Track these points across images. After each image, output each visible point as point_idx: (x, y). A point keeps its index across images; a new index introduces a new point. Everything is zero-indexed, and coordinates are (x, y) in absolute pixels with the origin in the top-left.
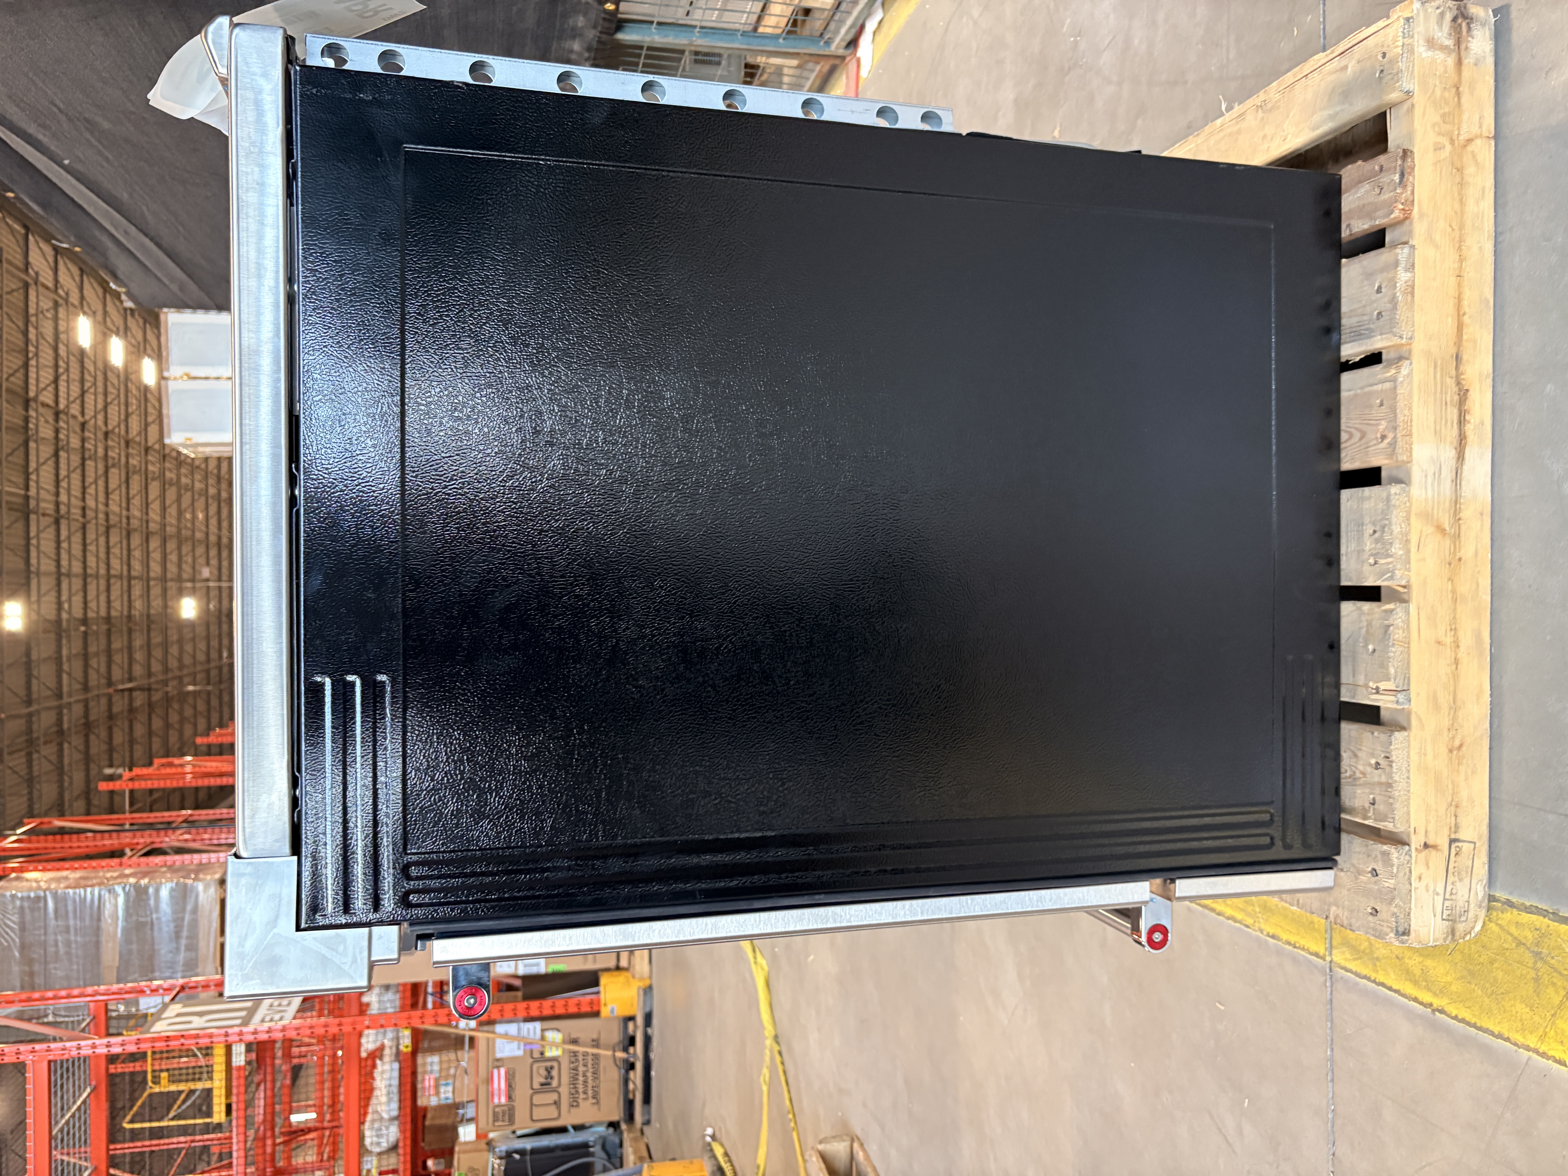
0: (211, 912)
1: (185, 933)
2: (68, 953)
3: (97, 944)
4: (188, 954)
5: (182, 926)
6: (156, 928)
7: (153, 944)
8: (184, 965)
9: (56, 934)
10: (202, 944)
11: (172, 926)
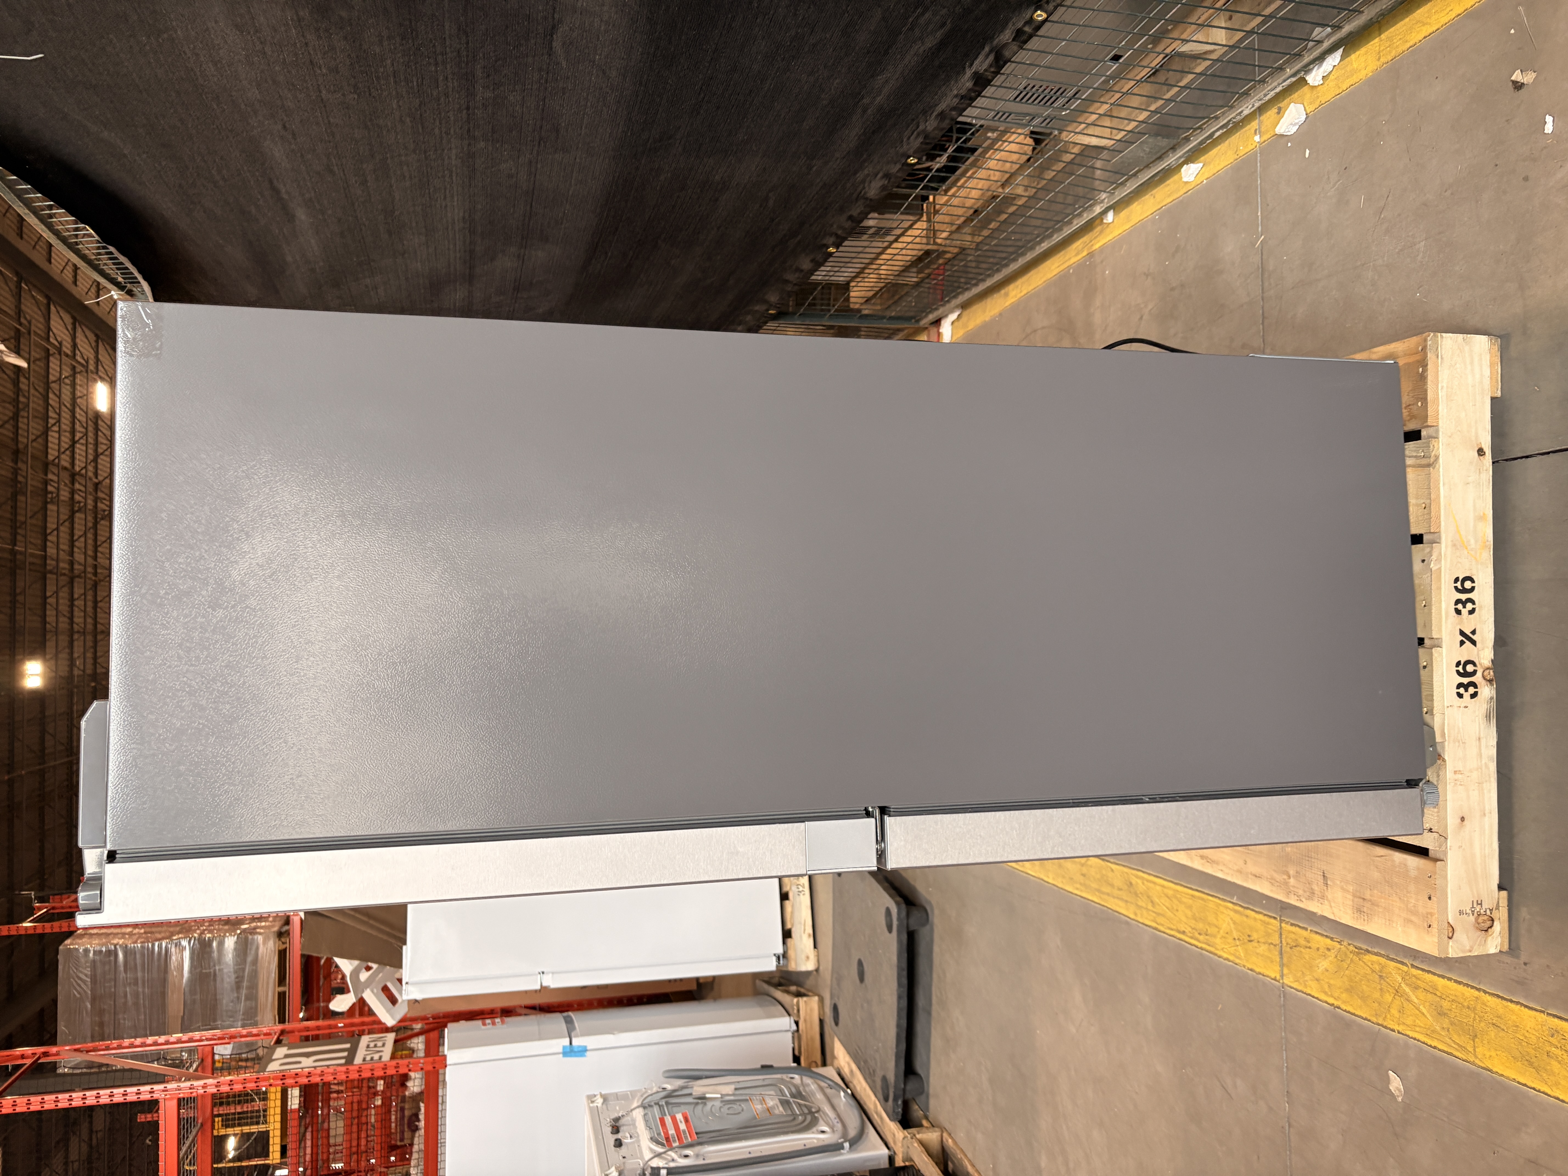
0: (269, 963)
1: (245, 984)
2: (136, 1004)
3: (163, 994)
4: (248, 1003)
5: (243, 977)
6: (218, 979)
7: (215, 995)
8: (243, 1014)
9: (125, 987)
10: (261, 994)
11: (233, 976)
